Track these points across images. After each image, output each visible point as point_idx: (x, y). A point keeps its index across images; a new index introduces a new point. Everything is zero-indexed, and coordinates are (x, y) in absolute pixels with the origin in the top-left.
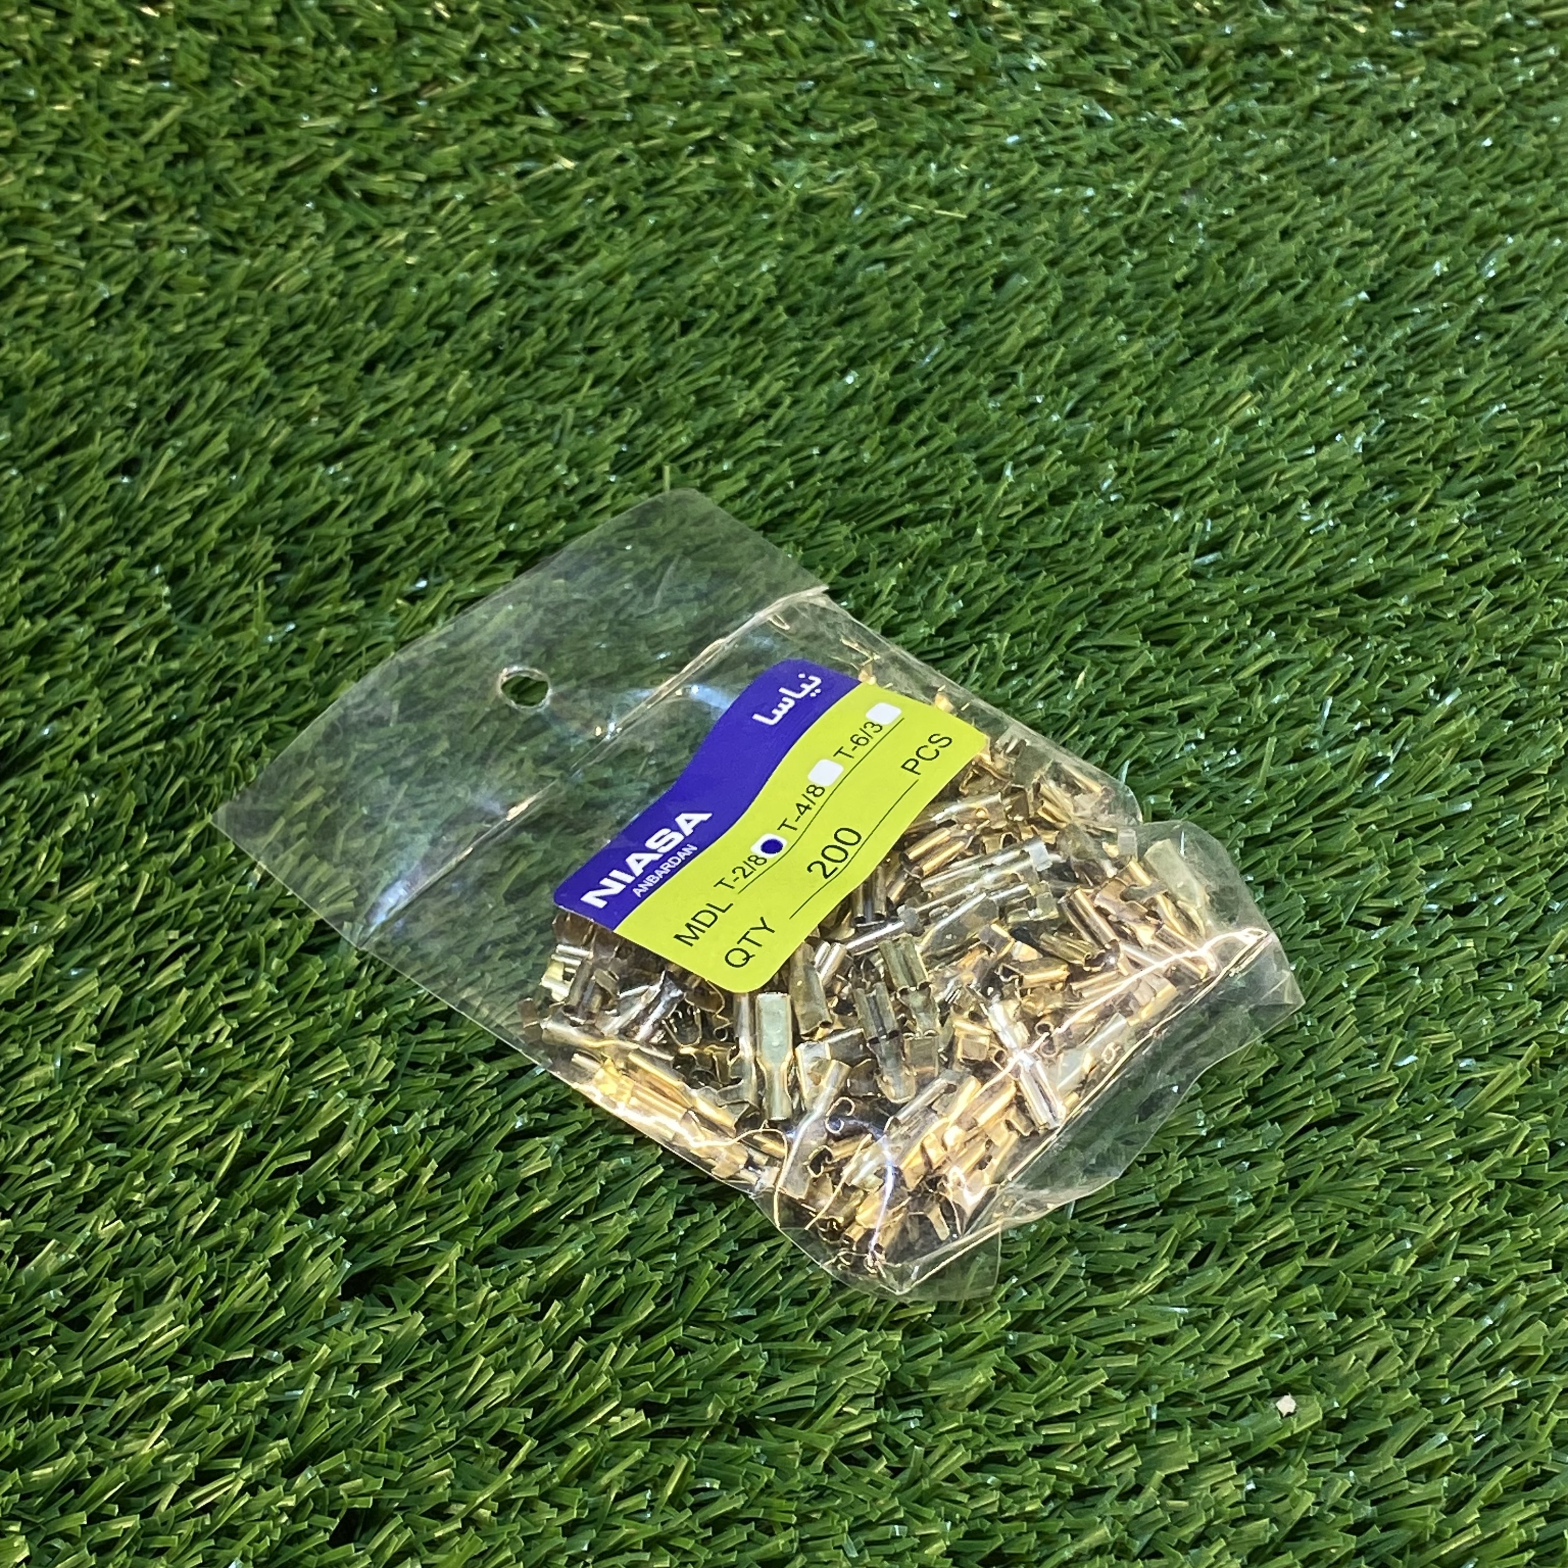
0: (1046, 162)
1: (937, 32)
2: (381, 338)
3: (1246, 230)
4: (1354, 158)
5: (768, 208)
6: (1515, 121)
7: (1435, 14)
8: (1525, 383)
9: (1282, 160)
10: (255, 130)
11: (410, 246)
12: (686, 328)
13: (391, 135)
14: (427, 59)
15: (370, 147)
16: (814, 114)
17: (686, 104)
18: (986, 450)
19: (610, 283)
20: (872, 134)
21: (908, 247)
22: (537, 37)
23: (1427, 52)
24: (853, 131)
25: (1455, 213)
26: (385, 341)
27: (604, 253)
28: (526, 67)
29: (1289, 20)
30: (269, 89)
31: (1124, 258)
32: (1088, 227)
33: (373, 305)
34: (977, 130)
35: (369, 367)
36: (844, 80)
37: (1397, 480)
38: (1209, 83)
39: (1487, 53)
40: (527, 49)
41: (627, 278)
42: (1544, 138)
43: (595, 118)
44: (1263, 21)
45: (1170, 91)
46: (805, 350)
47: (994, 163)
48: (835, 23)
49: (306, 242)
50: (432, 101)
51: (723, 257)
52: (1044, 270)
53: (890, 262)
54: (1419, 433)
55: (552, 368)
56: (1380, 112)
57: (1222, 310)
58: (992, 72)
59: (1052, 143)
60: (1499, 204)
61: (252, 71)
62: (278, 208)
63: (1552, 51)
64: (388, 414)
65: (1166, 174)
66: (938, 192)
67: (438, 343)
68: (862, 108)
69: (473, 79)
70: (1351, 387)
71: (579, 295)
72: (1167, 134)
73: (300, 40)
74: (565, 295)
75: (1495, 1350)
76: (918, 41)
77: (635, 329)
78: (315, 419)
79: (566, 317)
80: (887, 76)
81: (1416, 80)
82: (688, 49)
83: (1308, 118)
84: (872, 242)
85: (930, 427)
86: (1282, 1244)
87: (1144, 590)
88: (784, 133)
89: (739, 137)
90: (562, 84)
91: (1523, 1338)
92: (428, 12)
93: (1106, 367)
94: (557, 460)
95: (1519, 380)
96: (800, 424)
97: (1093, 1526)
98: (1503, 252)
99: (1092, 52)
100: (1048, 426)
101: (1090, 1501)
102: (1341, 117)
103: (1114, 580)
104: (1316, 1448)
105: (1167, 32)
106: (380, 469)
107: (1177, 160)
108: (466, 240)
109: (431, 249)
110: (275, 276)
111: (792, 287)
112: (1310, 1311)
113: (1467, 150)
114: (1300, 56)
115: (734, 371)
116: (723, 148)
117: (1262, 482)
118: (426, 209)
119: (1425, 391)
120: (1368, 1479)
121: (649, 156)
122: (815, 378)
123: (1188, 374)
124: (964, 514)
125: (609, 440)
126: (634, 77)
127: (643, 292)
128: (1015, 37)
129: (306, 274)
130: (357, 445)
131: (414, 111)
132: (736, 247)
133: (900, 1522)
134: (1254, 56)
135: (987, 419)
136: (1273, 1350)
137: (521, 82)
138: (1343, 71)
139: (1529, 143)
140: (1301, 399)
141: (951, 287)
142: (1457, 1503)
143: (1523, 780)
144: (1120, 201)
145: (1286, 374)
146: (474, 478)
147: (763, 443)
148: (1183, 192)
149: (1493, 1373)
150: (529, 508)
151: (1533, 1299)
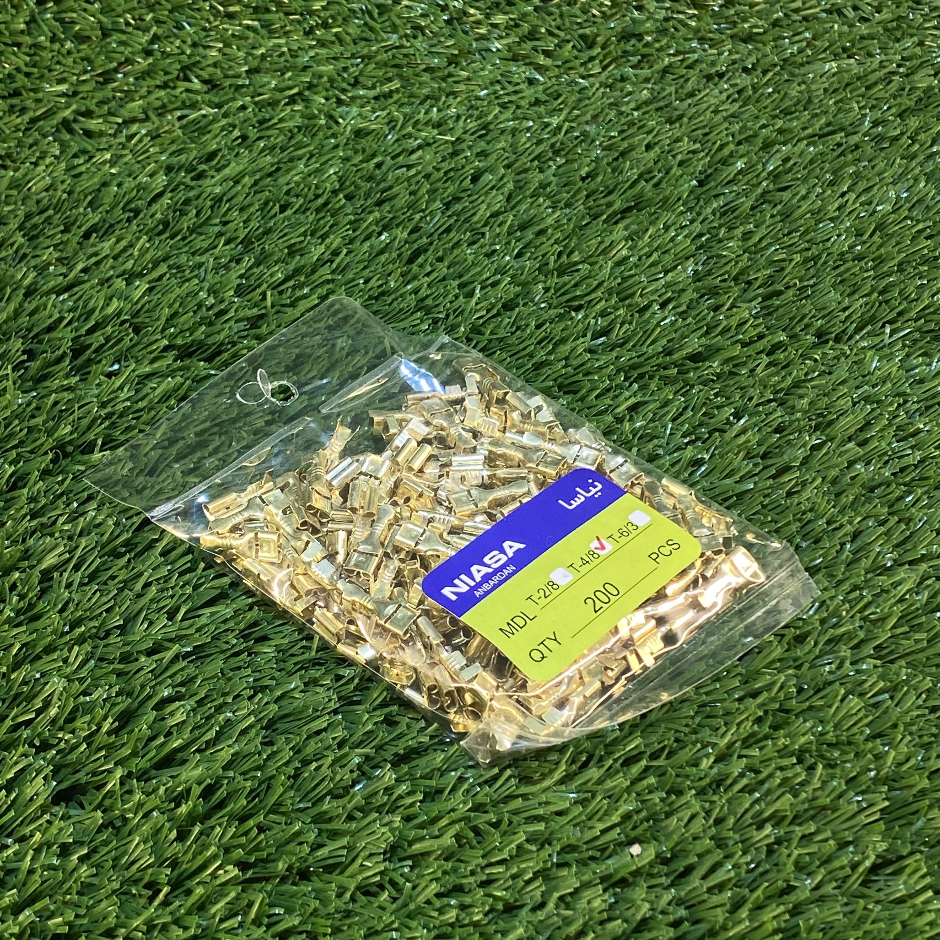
0: (504, 106)
1: (436, 29)
2: (94, 218)
3: (625, 144)
4: (689, 101)
5: (334, 136)
6: (786, 77)
7: (737, 14)
8: (789, 233)
9: (647, 103)
10: (16, 93)
11: (113, 163)
12: (283, 209)
13: (100, 95)
14: (122, 49)
15: (88, 102)
16: (361, 79)
17: (283, 74)
18: (464, 279)
19: (237, 182)
20: (397, 91)
21: (420, 158)
22: (189, 35)
23: (732, 37)
24: (386, 88)
25: (751, 133)
26: (97, 219)
27: (233, 164)
28: (183, 53)
29: (648, 19)
30: (25, 69)
31: (551, 163)
32: (528, 145)
33: (89, 198)
34: (462, 87)
35: (87, 236)
36: (379, 58)
37: (714, 292)
38: (601, 57)
39: (768, 37)
40: (184, 42)
41: (247, 179)
42: (803, 87)
43: (227, 82)
44: (633, 20)
45: (577, 62)
46: (356, 221)
47: (472, 107)
48: (372, 23)
49: (48, 161)
50: (125, 75)
51: (306, 166)
52: (503, 171)
53: (409, 167)
54: (726, 264)
55: (201, 234)
56: (705, 73)
57: (610, 193)
58: (469, 52)
59: (507, 94)
60: (777, 127)
61: (13, 58)
62: (31, 141)
63: (807, 35)
64: (97, 263)
65: (576, 112)
66: (438, 125)
67: (129, 220)
68: (390, 75)
69: (150, 60)
70: (686, 237)
71: (218, 190)
72: (577, 88)
73: (43, 38)
74: (209, 190)
75: (761, 812)
76: (424, 34)
77: (252, 209)
78: (52, 268)
79: (209, 203)
80: (405, 56)
81: (726, 54)
82: (282, 41)
83: (662, 78)
84: (399, 155)
85: (431, 265)
86: (635, 752)
87: (559, 361)
88: (344, 91)
89: (316, 93)
90: (205, 63)
91: (777, 805)
92: (122, 20)
93: (537, 228)
94: (201, 289)
95: (786, 231)
96: (353, 265)
97: (515, 928)
98: (778, 155)
99: (530, 40)
100: (503, 263)
101: (515, 912)
102: (682, 76)
103: (541, 355)
104: (652, 876)
105: (576, 27)
106: (91, 297)
107: (583, 104)
108: (148, 158)
109: (126, 163)
110: (29, 182)
111: (348, 183)
112: (650, 792)
113: (757, 95)
114: (657, 40)
115: (312, 235)
116: (306, 100)
117: (633, 295)
118: (123, 140)
119: (731, 239)
120: (683, 894)
121: (259, 106)
122: (362, 237)
123: (588, 232)
124: (451, 317)
125: (234, 277)
126: (250, 58)
127: (256, 188)
128: (482, 31)
129: (48, 180)
130: (77, 283)
131: (115, 81)
132: (314, 159)
133: (396, 930)
134: (629, 41)
135: (466, 260)
136: (627, 817)
137: (180, 62)
138: (682, 49)
139: (794, 91)
140: (655, 245)
141: (446, 182)
142: (736, 906)
143: (786, 469)
144: (548, 130)
145: (647, 230)
146: (150, 302)
147: (330, 277)
148: (587, 123)
149: (760, 827)
150: (182, 319)
151: (785, 780)
